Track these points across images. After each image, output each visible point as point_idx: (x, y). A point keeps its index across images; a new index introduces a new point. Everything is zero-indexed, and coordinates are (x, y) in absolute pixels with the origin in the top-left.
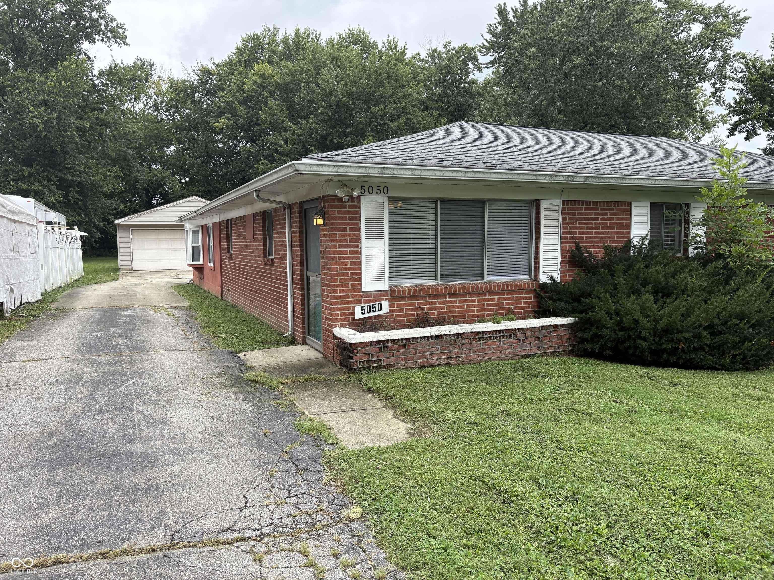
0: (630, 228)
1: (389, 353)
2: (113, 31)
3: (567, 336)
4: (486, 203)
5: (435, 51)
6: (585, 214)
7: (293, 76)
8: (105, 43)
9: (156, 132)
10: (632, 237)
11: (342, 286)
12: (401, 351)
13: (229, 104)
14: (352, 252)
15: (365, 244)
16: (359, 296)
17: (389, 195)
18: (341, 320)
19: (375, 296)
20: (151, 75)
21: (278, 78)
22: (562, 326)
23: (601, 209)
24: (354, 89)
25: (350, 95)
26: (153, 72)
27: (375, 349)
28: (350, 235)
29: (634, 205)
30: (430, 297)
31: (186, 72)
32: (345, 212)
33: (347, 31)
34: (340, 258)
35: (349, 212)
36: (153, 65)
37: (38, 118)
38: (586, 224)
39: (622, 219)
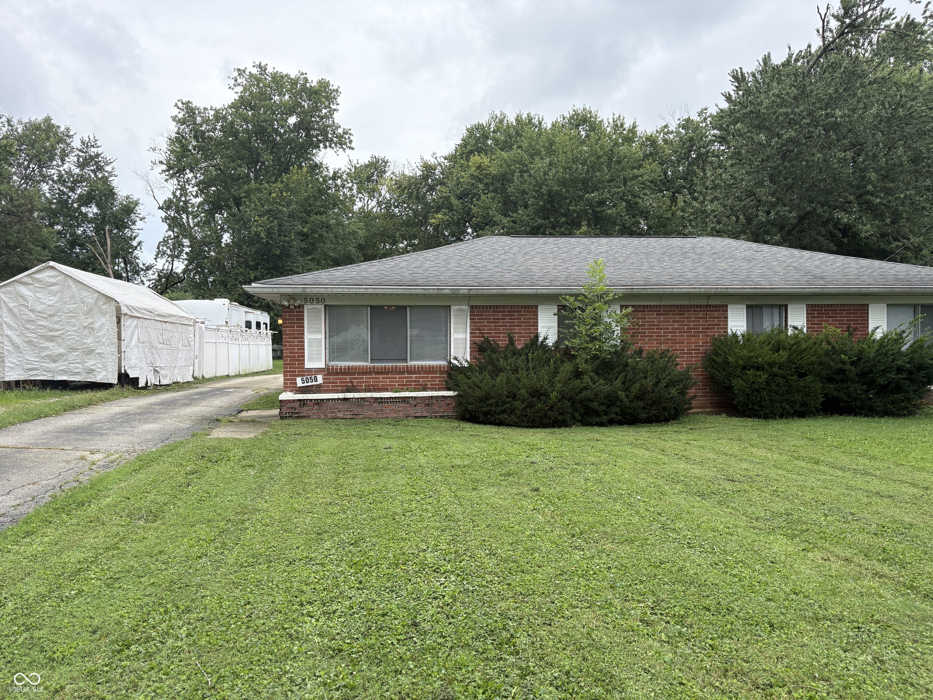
0: (537, 326)
1: (307, 408)
2: (340, 137)
3: (454, 405)
4: (408, 309)
5: (688, 120)
6: (493, 315)
7: (509, 166)
8: (333, 148)
9: (382, 229)
10: (539, 331)
11: (291, 364)
12: (316, 407)
13: (447, 198)
14: (298, 342)
15: (308, 337)
16: (304, 371)
17: (325, 303)
18: (290, 387)
19: (315, 372)
20: (385, 172)
21: (494, 170)
22: (449, 397)
23: (508, 312)
24: (567, 176)
25: (563, 183)
26: (386, 169)
27: (297, 405)
28: (297, 331)
29: (540, 307)
30: (359, 374)
31: (411, 168)
32: (294, 316)
33: (572, 113)
34: (290, 346)
35: (296, 316)
36: (387, 162)
37: (262, 226)
38: (495, 323)
39: (529, 319)
